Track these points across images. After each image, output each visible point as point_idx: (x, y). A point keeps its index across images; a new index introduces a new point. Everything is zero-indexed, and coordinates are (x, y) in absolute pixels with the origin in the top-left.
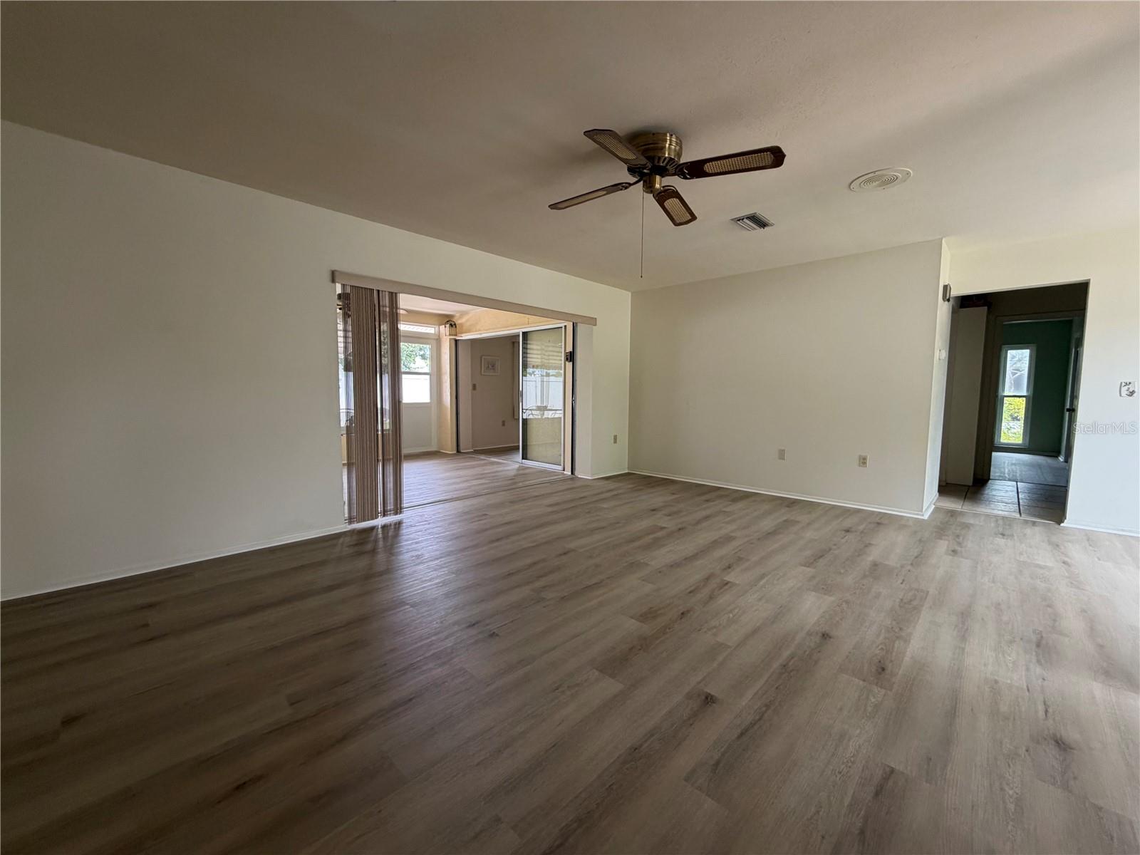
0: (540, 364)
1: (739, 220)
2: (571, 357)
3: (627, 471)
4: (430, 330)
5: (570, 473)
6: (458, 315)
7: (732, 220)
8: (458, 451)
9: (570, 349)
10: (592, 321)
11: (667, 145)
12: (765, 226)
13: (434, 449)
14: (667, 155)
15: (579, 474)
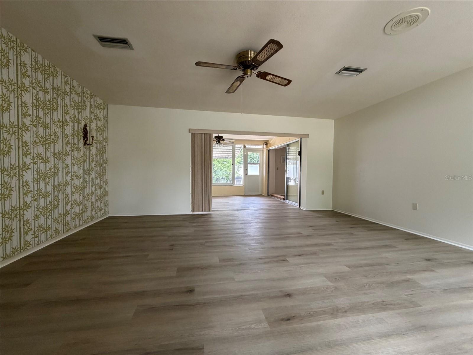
0: (293, 158)
1: (339, 73)
2: (300, 153)
3: (331, 209)
4: (260, 147)
5: (299, 207)
6: (270, 140)
7: (336, 73)
8: (268, 195)
9: (299, 150)
10: (307, 136)
11: (249, 55)
12: (361, 71)
13: (260, 193)
14: (249, 60)
15: (302, 208)
